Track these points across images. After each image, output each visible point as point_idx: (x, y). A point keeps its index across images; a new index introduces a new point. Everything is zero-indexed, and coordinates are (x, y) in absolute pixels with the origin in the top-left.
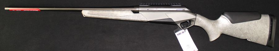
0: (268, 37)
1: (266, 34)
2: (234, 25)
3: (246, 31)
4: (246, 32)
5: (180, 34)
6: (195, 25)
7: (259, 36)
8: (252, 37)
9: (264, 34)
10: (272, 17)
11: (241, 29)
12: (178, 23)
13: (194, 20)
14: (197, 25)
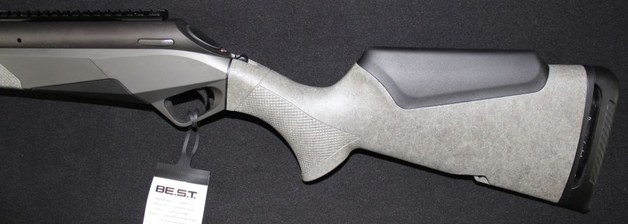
0: (569, 171)
1: (560, 158)
2: (412, 116)
3: (466, 144)
4: (468, 146)
5: (166, 190)
6: (228, 109)
7: (527, 168)
8: (493, 170)
9: (554, 158)
10: (602, 83)
11: (446, 132)
12: (157, 100)
13: (221, 87)
14: (240, 110)
